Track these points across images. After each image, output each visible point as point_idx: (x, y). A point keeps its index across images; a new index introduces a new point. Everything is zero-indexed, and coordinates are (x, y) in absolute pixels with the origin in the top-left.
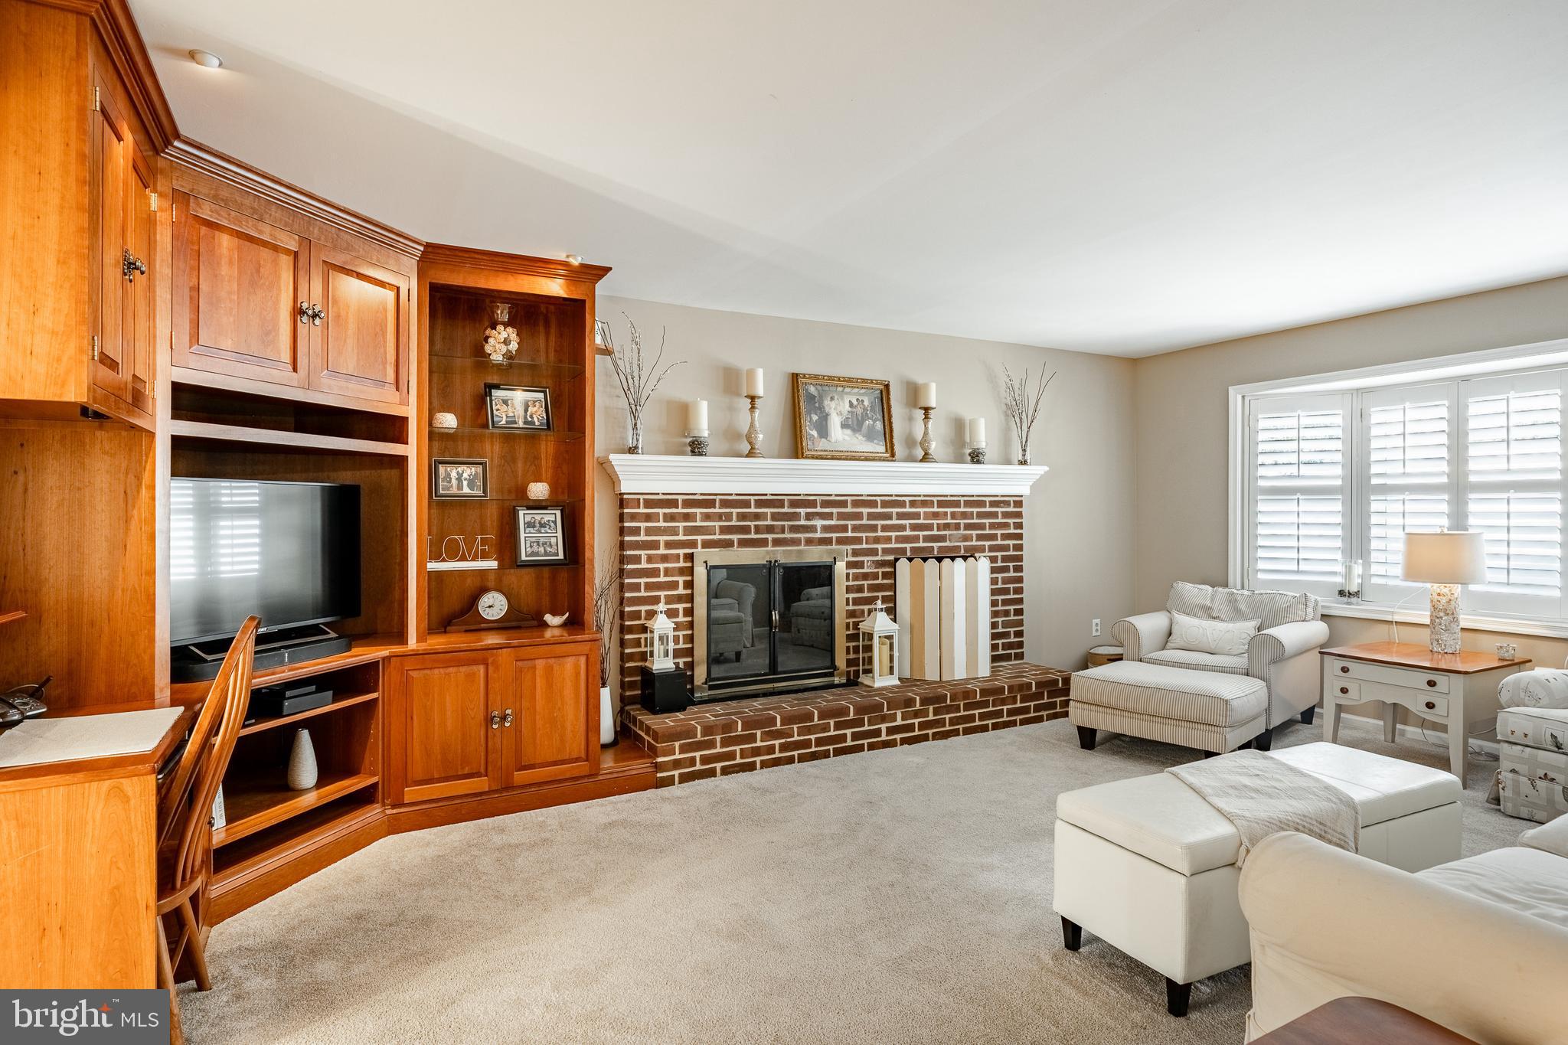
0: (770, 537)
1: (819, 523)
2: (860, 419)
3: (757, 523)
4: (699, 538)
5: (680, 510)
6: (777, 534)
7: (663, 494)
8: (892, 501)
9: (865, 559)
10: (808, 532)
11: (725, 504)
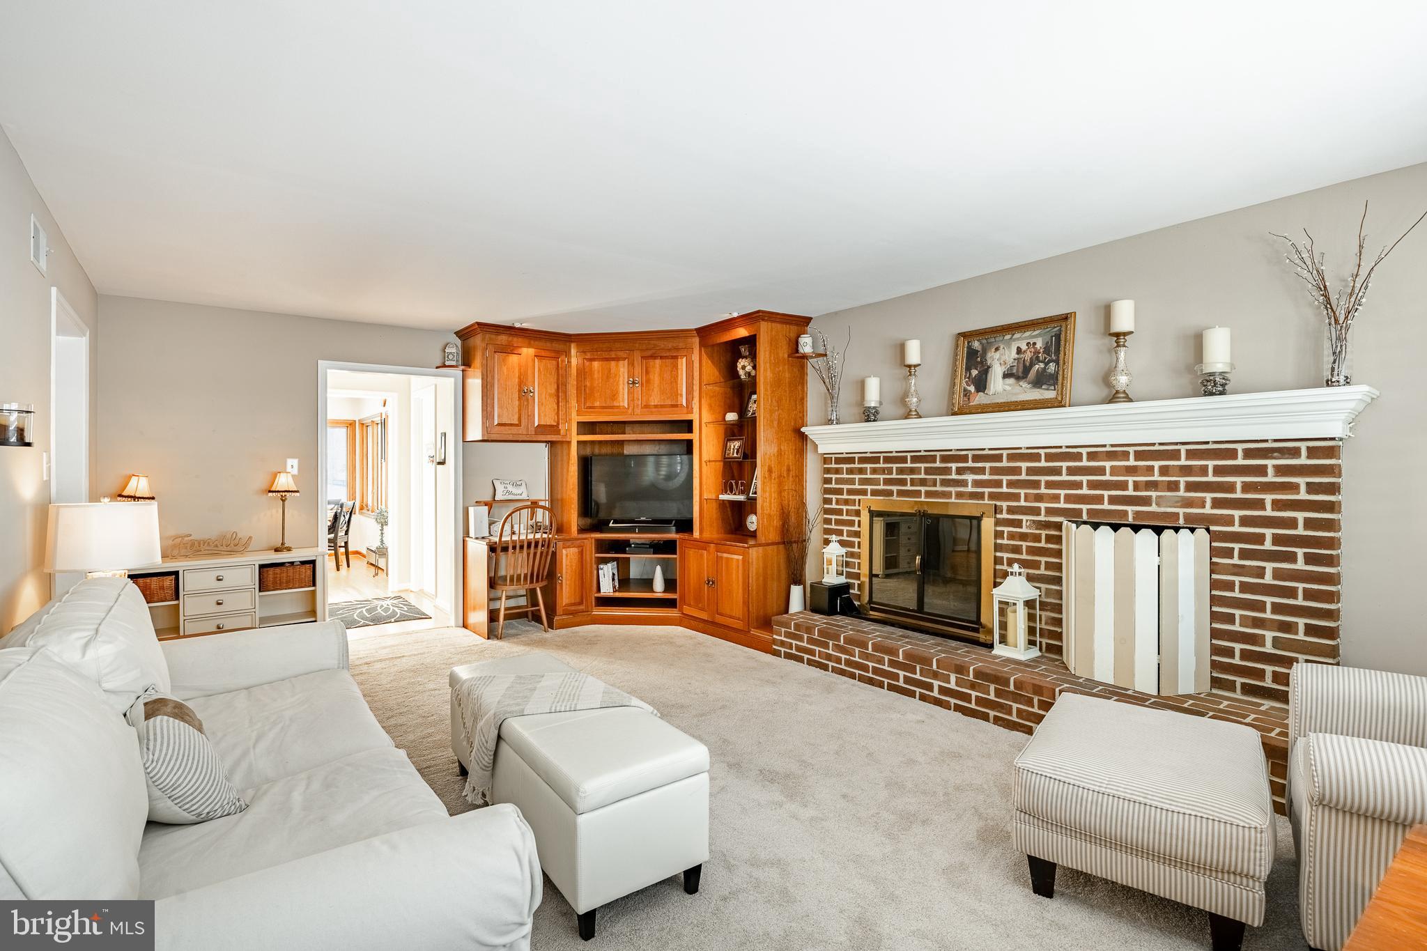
0: (923, 489)
1: (970, 477)
2: (1028, 364)
3: (912, 477)
4: (869, 488)
5: (857, 465)
6: (930, 486)
7: (846, 453)
8: (1061, 453)
9: (1024, 518)
10: (958, 486)
11: (887, 460)
